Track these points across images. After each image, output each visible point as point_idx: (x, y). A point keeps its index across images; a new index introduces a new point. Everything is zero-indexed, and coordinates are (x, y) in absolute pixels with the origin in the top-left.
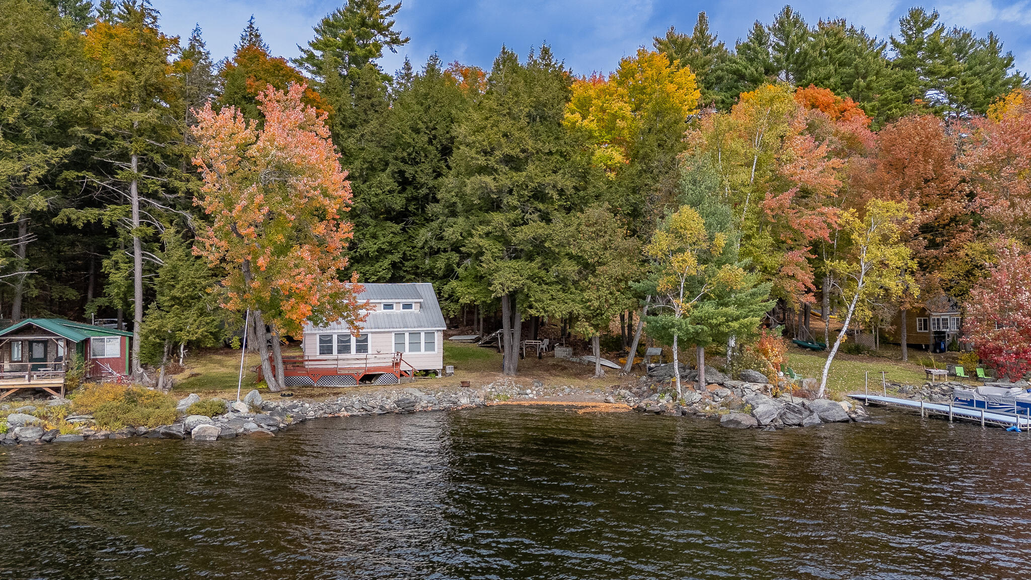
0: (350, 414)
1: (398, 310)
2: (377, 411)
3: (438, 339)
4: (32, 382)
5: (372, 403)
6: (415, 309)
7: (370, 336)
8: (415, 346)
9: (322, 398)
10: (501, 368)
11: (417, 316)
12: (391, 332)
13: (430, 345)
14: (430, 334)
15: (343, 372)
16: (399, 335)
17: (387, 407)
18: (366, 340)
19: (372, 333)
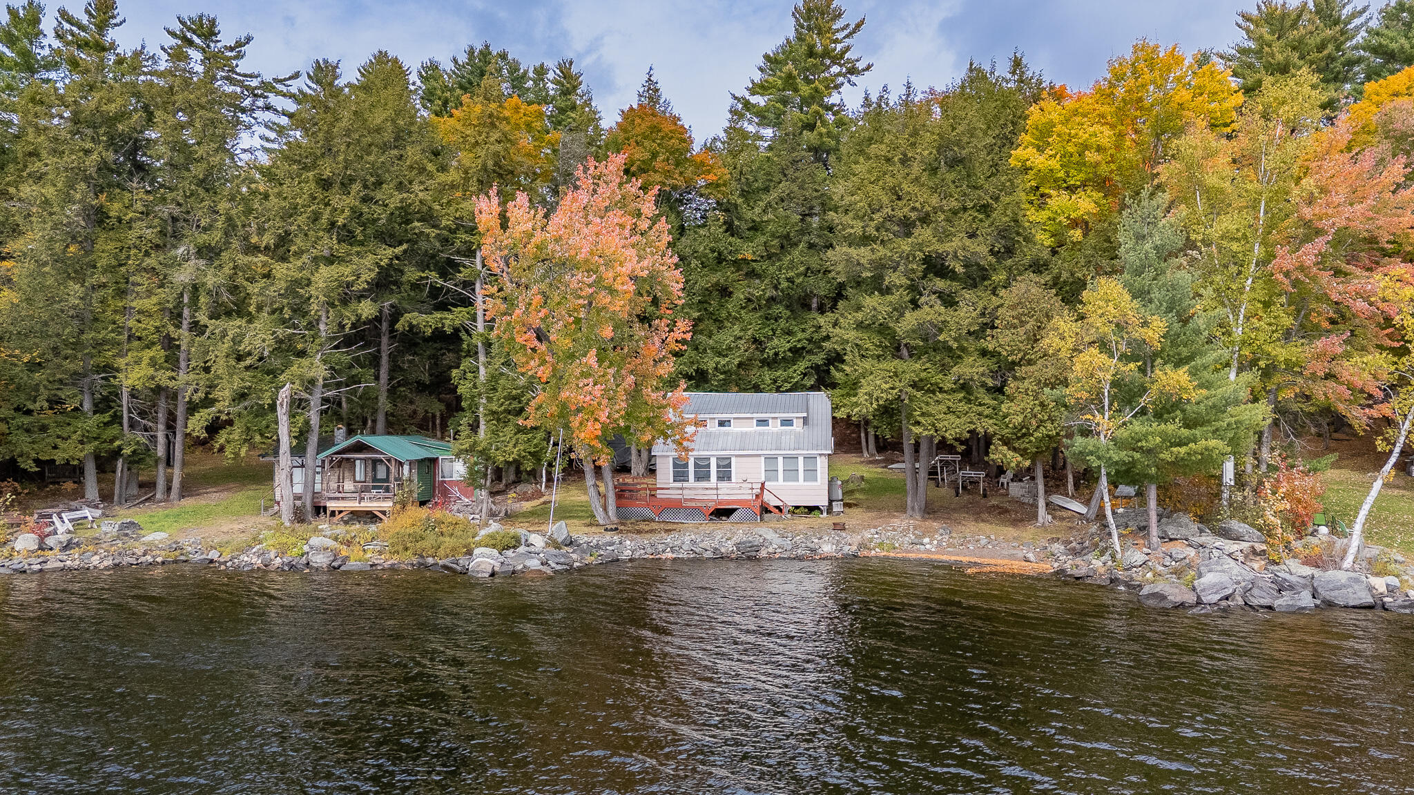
0: (674, 556)
1: (775, 427)
2: (709, 554)
3: (822, 465)
4: (363, 504)
5: (706, 544)
6: (798, 426)
7: (733, 459)
8: (791, 474)
9: (648, 536)
10: (902, 509)
11: (797, 435)
12: (759, 456)
13: (811, 473)
14: (810, 459)
15: (689, 504)
16: (771, 459)
17: (723, 550)
18: (729, 465)
19: (737, 456)
